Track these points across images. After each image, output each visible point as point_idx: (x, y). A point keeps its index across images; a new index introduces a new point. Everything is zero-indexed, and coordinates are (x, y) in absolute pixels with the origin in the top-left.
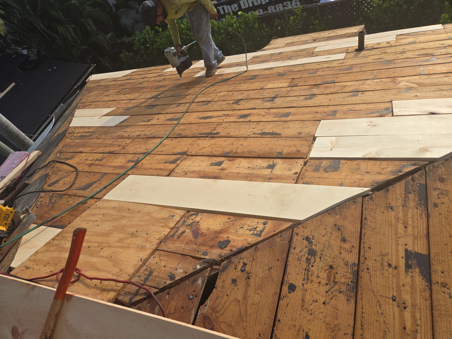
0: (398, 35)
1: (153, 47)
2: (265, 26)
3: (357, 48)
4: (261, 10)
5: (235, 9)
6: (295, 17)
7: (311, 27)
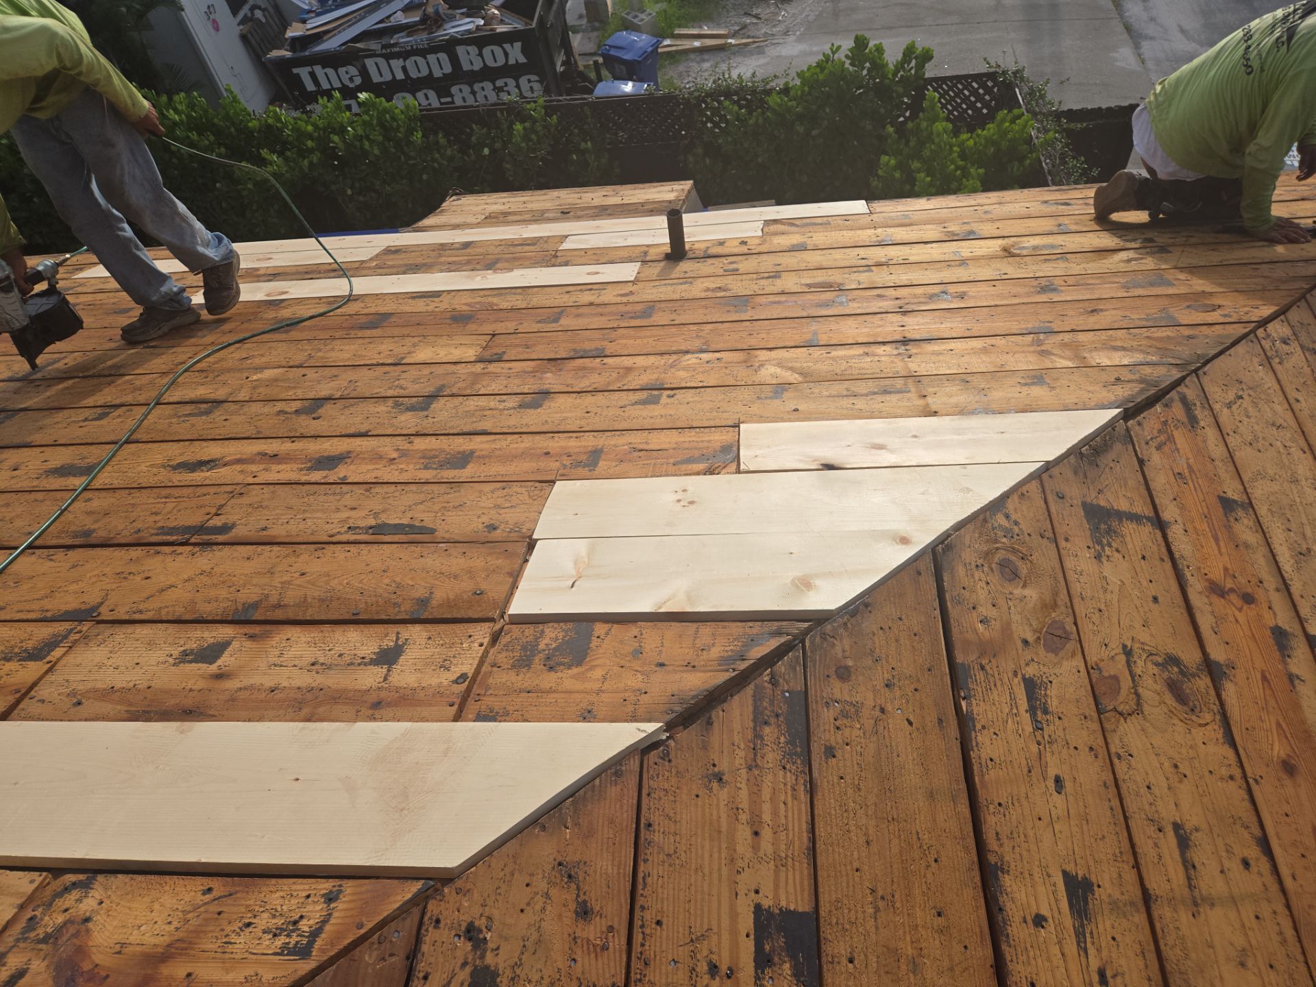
0: (768, 223)
2: (443, 141)
3: (669, 251)
4: (432, 94)
5: (351, 79)
6: (527, 124)
7: (575, 157)
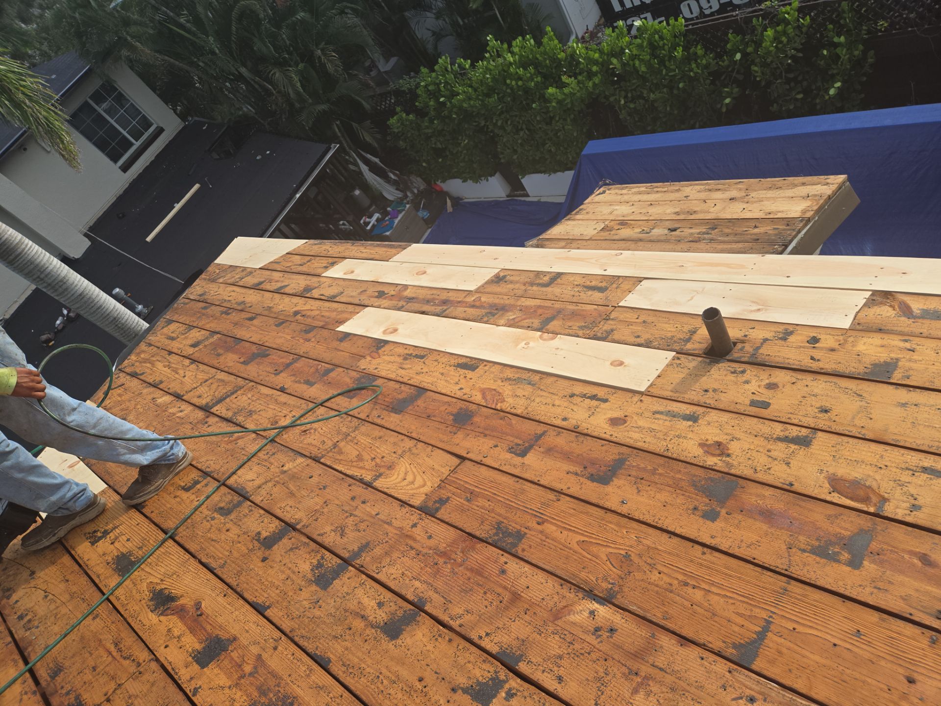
1: (451, 103)
2: (700, 51)
